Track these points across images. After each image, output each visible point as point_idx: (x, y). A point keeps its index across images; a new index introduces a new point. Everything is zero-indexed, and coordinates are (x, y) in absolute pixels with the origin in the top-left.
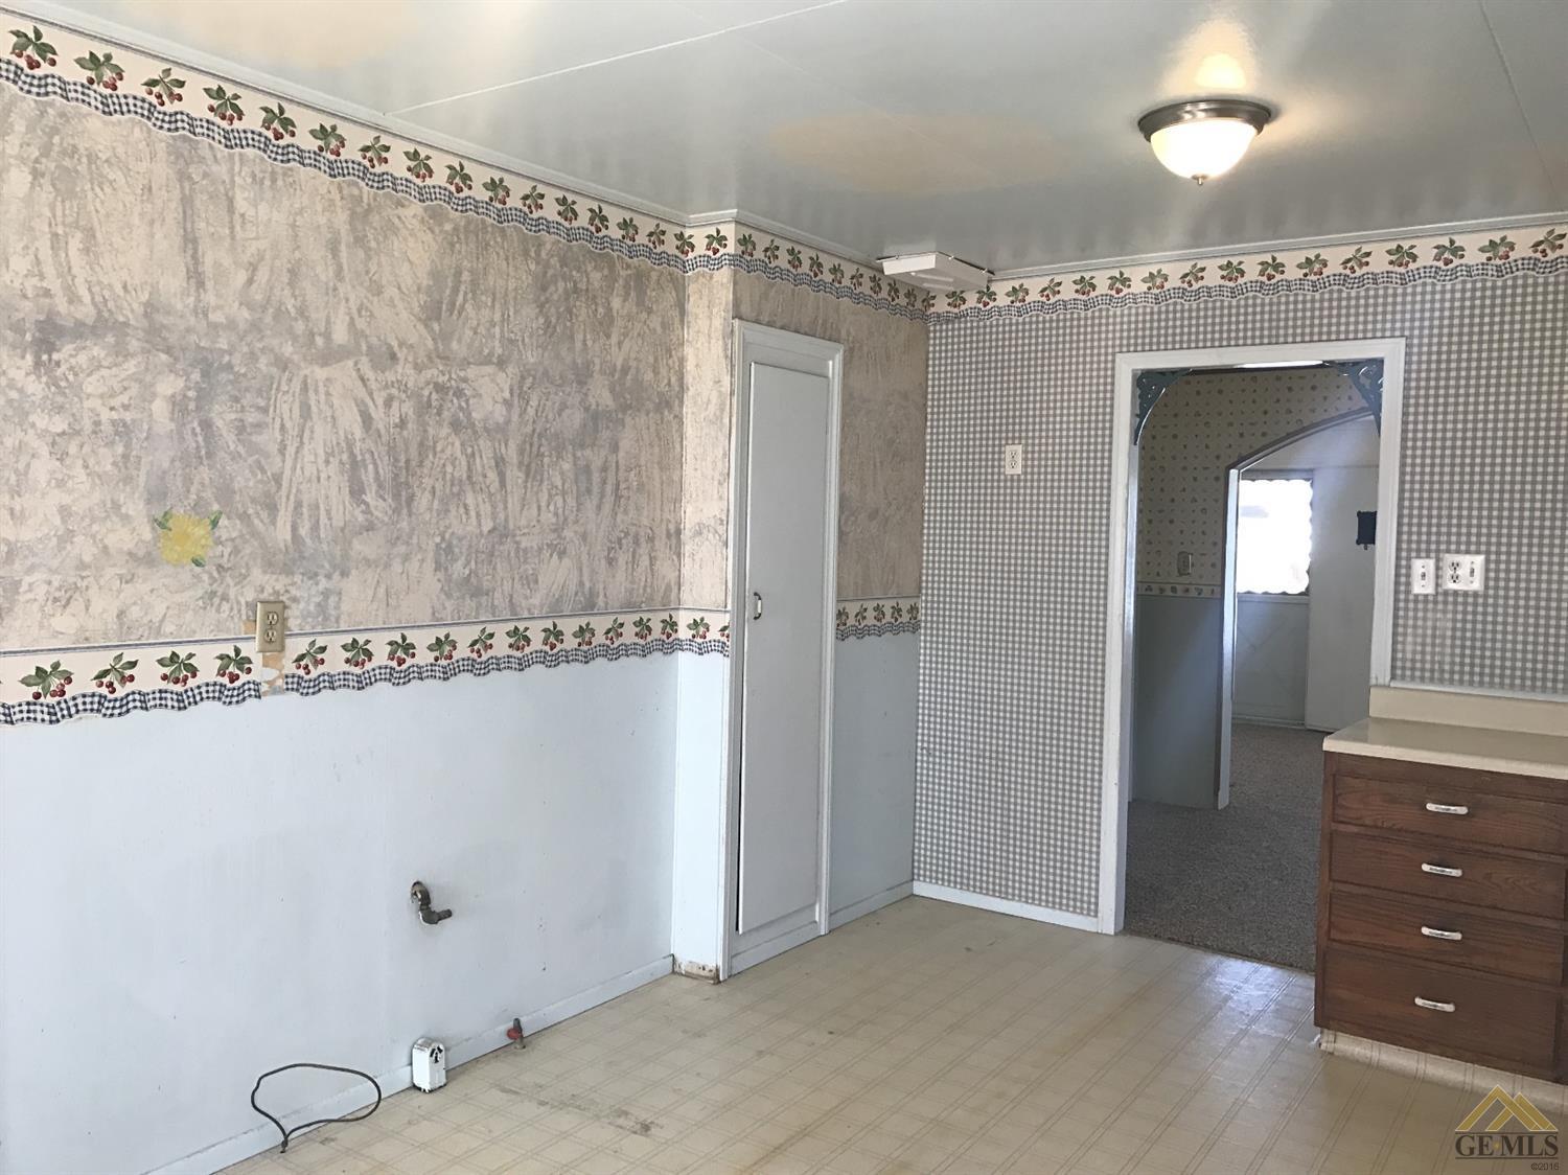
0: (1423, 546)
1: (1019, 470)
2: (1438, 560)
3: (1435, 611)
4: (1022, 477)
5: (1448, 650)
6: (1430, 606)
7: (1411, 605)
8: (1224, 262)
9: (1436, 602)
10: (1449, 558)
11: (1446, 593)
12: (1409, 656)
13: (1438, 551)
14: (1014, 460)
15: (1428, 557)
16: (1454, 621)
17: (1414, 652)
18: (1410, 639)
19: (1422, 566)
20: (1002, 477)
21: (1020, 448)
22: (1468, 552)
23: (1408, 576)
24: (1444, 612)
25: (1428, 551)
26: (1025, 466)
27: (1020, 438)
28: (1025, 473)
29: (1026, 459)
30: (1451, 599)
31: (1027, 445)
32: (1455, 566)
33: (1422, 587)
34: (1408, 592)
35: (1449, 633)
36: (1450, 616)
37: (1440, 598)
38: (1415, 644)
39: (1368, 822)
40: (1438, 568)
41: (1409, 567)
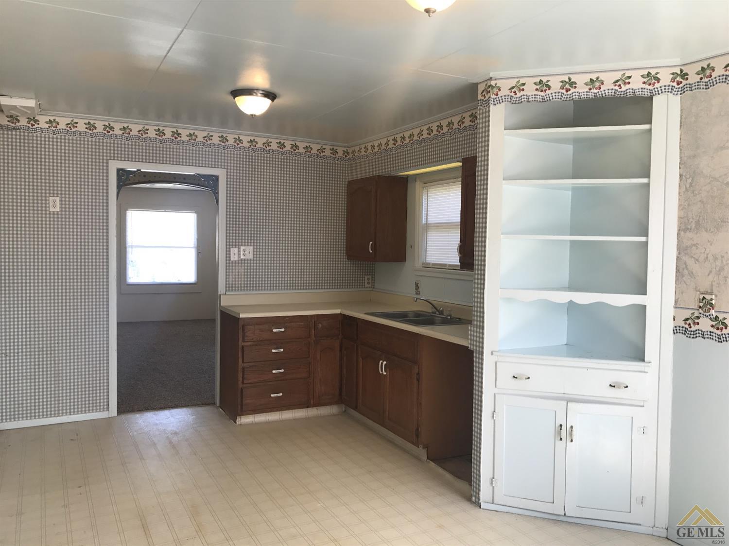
0: (234, 244)
1: (58, 209)
2: (239, 248)
3: (238, 266)
4: (60, 213)
5: (243, 280)
6: (237, 265)
7: (231, 265)
8: (157, 128)
9: (238, 263)
10: (242, 248)
11: (242, 260)
12: (231, 283)
13: (239, 245)
14: (55, 204)
15: (236, 247)
16: (245, 269)
17: (232, 281)
18: (231, 277)
19: (234, 251)
20: (48, 212)
21: (58, 199)
22: (248, 245)
23: (230, 254)
24: (241, 266)
25: (236, 245)
26: (61, 208)
27: (57, 194)
28: (61, 211)
29: (61, 204)
30: (243, 262)
31: (61, 197)
32: (244, 251)
33: (234, 258)
34: (230, 260)
35: (243, 274)
36: (243, 268)
37: (240, 262)
38: (232, 278)
39: (255, 340)
40: (239, 251)
41: (230, 251)
